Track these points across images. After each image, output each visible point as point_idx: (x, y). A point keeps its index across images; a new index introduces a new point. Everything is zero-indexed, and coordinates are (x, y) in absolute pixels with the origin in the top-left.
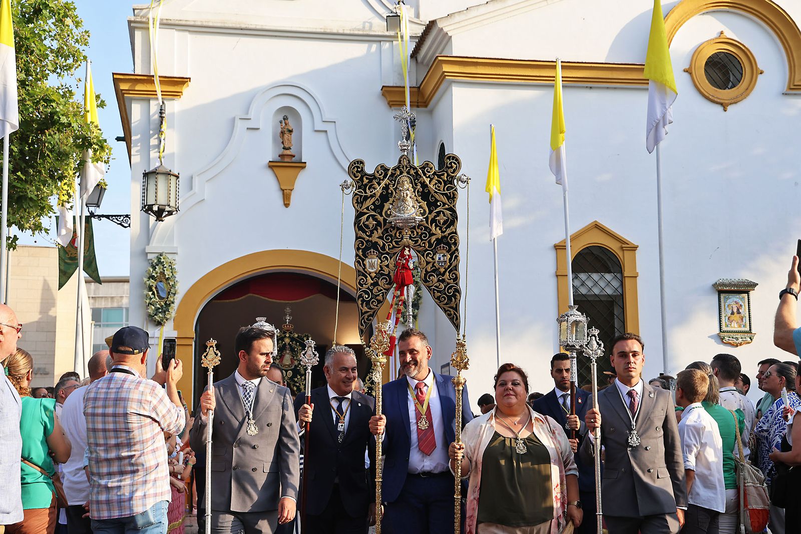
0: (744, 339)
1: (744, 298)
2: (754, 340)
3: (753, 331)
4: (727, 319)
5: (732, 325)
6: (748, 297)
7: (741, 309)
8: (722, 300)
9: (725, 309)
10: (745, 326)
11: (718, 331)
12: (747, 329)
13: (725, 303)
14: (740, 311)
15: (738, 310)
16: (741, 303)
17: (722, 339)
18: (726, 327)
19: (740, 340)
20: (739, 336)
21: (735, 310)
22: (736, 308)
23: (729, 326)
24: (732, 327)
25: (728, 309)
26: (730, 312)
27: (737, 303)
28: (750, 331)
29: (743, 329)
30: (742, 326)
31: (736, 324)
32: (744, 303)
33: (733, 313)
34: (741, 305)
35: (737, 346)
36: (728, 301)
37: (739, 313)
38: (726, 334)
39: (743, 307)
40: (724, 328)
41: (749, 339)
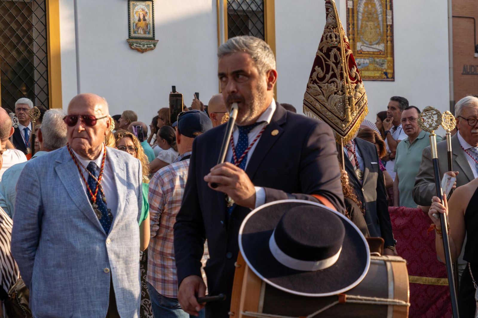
0: (149, 46)
1: (148, 5)
2: (157, 46)
3: (156, 39)
4: (135, 25)
5: (139, 32)
6: (153, 5)
7: (147, 16)
8: (131, 6)
9: (133, 16)
10: (149, 33)
11: (127, 38)
12: (151, 36)
13: (133, 9)
14: (146, 18)
15: (144, 17)
16: (146, 10)
17: (131, 45)
18: (134, 33)
19: (146, 46)
20: (145, 42)
21: (142, 17)
22: (142, 15)
23: (136, 32)
24: (139, 34)
25: (135, 16)
26: (137, 18)
27: (143, 10)
28: (153, 38)
29: (147, 36)
30: (147, 33)
31: (142, 31)
32: (149, 10)
33: (139, 20)
34: (146, 13)
35: (142, 51)
36: (136, 8)
37: (145, 20)
38: (134, 40)
39: (148, 14)
40: (133, 35)
41: (152, 46)
